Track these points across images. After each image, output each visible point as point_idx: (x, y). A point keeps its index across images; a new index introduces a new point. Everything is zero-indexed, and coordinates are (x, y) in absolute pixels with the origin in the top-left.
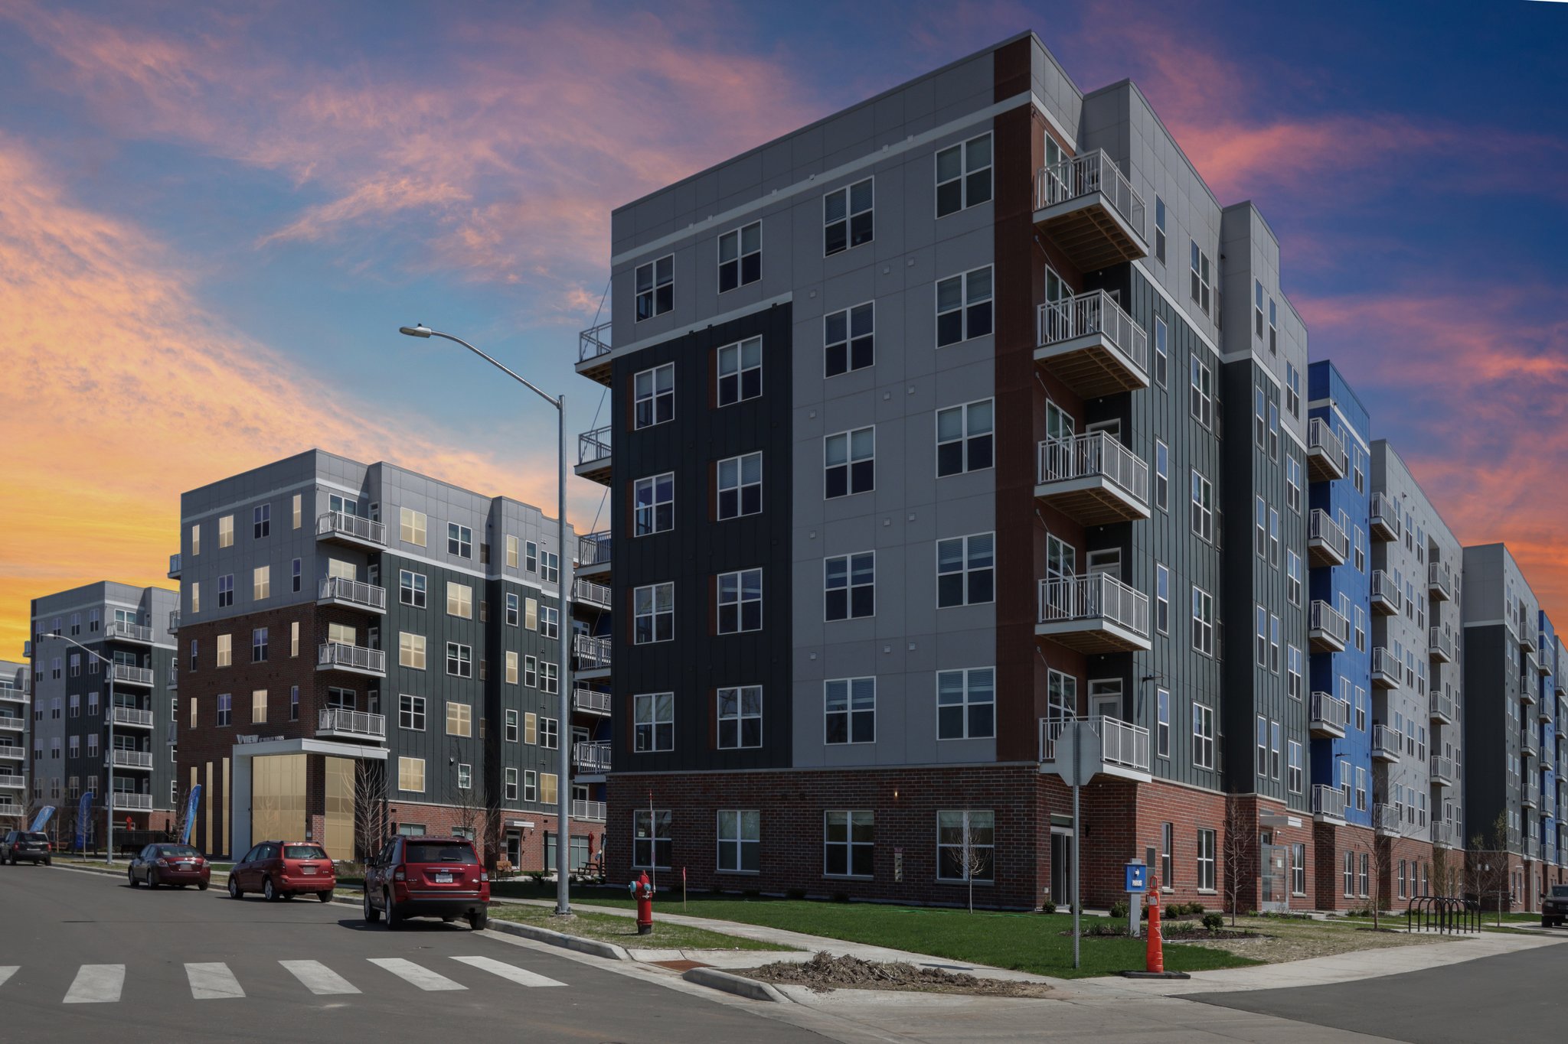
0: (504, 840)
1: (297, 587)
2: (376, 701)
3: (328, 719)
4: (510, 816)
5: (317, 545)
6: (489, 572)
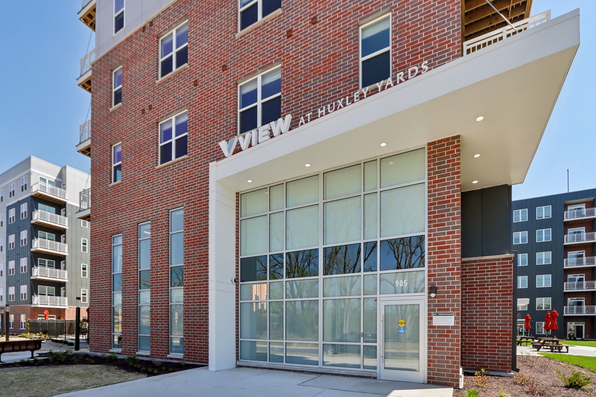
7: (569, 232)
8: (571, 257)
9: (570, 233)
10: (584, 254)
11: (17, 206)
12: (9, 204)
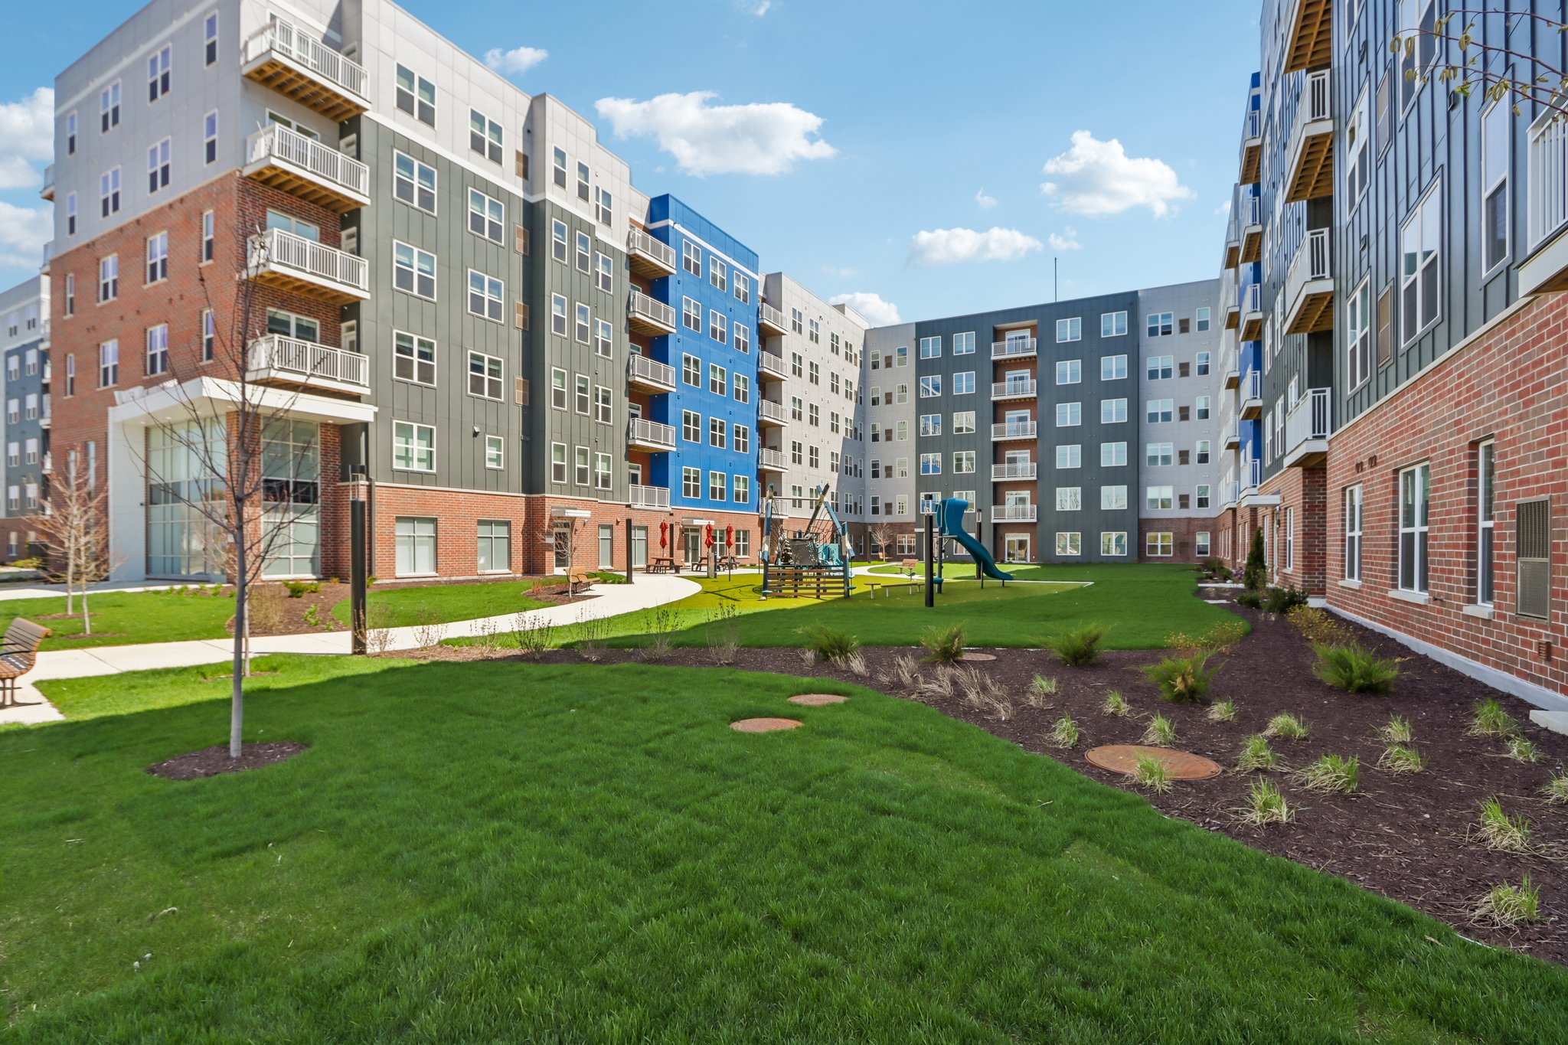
0: (549, 534)
1: (211, 157)
2: (354, 338)
3: (263, 353)
4: (558, 503)
5: (243, 82)
6: (529, 188)
7: (1007, 377)
8: (1011, 420)
9: (1010, 380)
10: (1029, 415)
11: (21, 352)
12: (9, 348)
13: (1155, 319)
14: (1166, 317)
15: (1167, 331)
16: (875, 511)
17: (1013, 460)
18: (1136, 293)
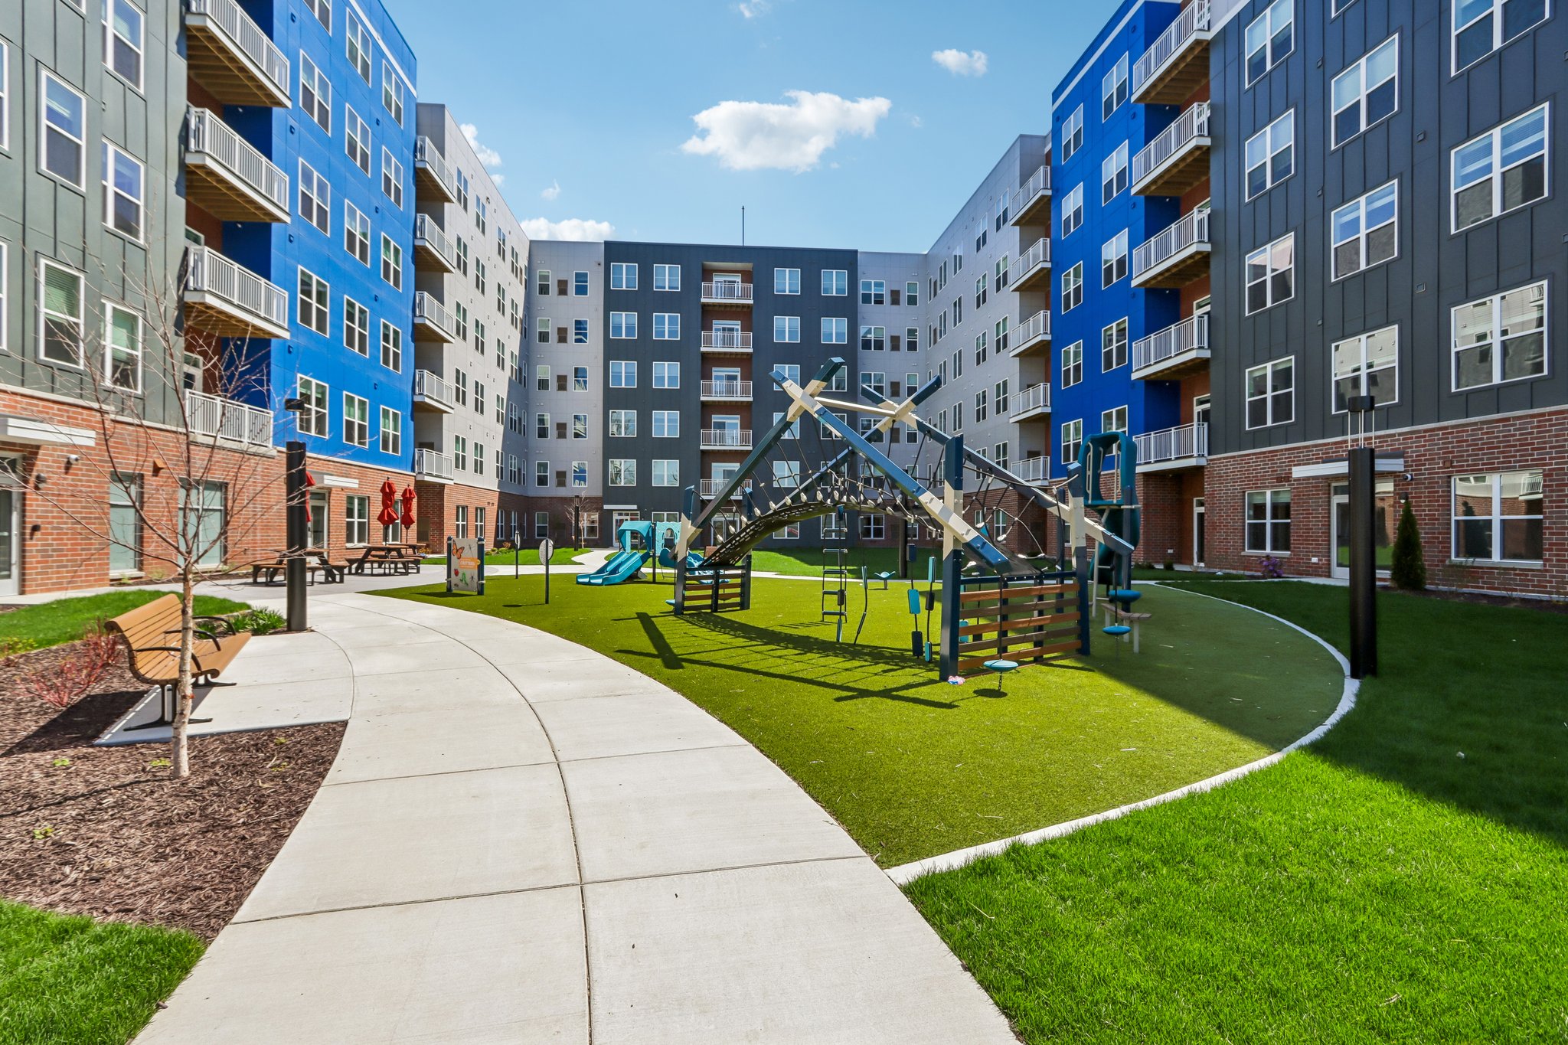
7: (714, 327)
8: (717, 378)
9: (717, 330)
10: (739, 374)
13: (868, 285)
14: (879, 285)
15: (879, 300)
16: (542, 481)
17: (721, 426)
18: (856, 252)
